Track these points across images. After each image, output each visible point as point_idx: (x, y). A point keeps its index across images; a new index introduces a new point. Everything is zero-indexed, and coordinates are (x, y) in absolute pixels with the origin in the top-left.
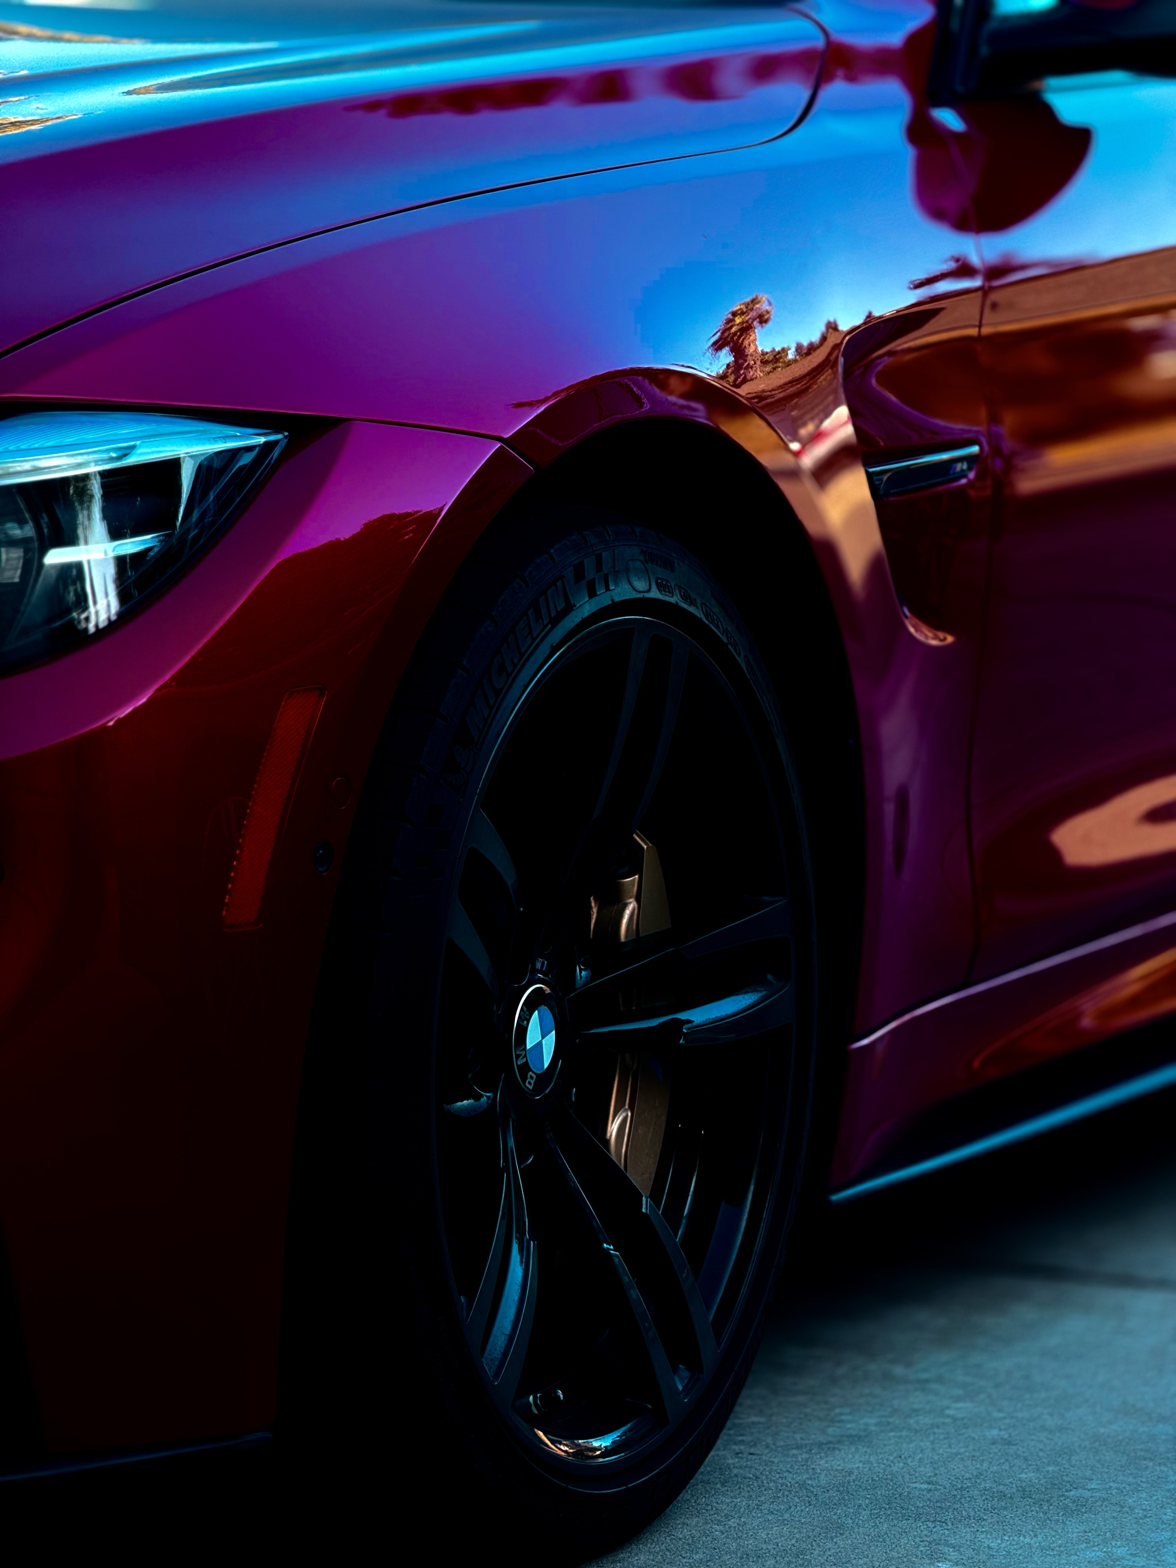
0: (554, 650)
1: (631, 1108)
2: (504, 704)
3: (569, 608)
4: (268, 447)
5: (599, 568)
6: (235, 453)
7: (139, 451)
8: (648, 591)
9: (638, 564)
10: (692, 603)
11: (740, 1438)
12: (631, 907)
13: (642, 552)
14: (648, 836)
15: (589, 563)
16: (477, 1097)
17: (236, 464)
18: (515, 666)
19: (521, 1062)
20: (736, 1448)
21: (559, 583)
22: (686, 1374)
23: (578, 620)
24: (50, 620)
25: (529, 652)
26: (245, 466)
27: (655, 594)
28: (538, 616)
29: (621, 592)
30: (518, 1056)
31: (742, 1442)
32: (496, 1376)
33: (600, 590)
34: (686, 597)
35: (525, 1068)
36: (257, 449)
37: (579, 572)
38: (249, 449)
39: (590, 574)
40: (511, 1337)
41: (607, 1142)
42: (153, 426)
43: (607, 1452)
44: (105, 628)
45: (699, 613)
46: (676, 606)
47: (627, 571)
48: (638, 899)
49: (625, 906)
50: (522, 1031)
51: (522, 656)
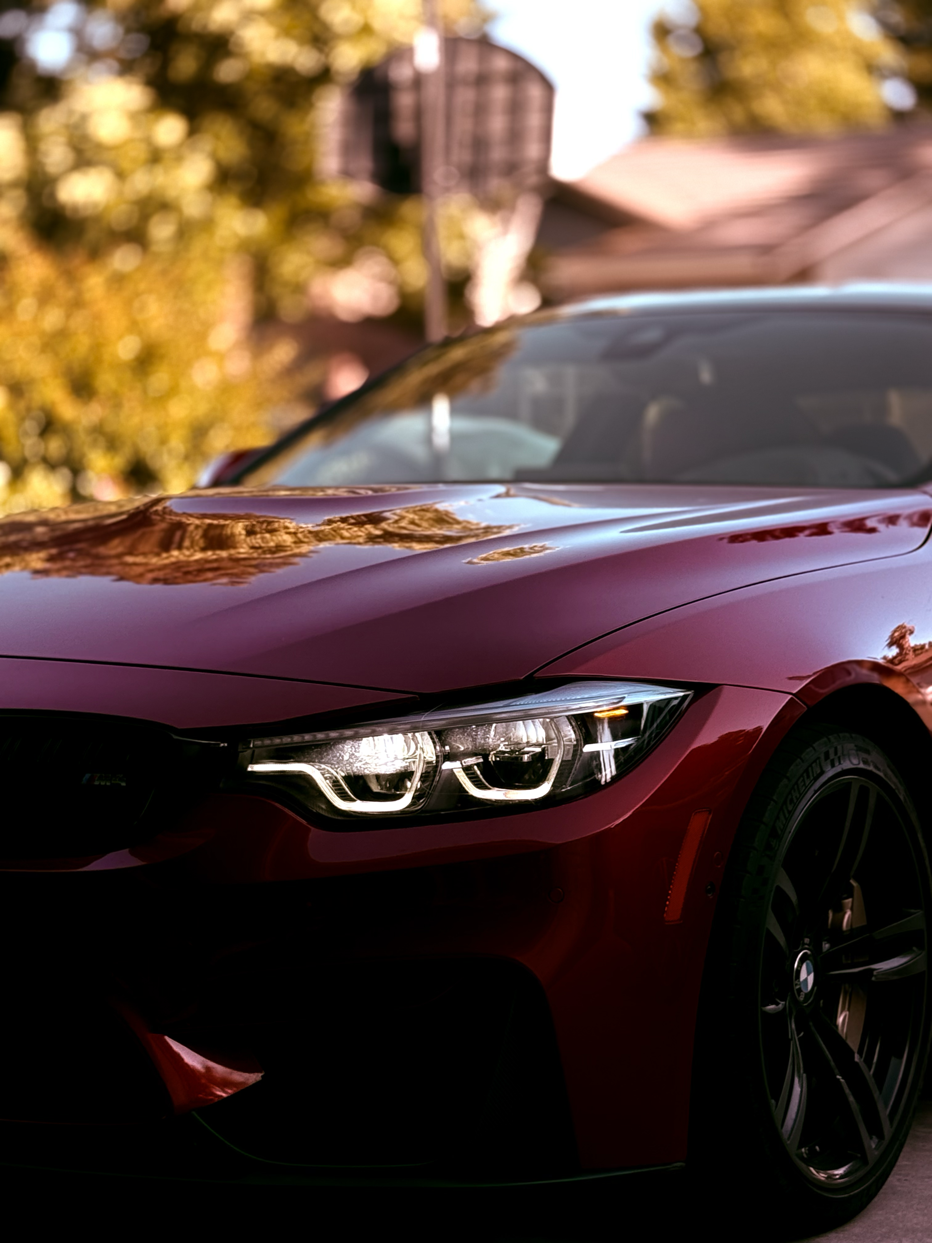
0: (816, 792)
1: (849, 1010)
2: (793, 817)
3: (822, 773)
4: (684, 698)
5: (836, 753)
6: (669, 700)
7: (626, 700)
8: (859, 764)
9: (854, 752)
10: (879, 770)
11: (900, 1172)
12: (848, 914)
13: (856, 746)
14: (856, 880)
15: (832, 752)
16: (777, 1004)
17: (671, 704)
18: (797, 799)
19: (798, 987)
20: (898, 1177)
21: (818, 761)
22: (877, 1140)
23: (826, 778)
24: (585, 778)
25: (804, 793)
26: (674, 706)
27: (862, 766)
28: (808, 777)
29: (847, 765)
30: (796, 985)
31: (900, 1174)
32: (789, 1139)
33: (837, 764)
34: (876, 767)
35: (800, 990)
36: (679, 699)
37: (827, 756)
38: (676, 698)
39: (832, 756)
40: (795, 1120)
41: (837, 1026)
42: (632, 688)
43: (842, 1177)
44: (610, 782)
45: (881, 774)
46: (871, 772)
47: (849, 756)
48: (852, 909)
49: (845, 913)
50: (798, 972)
51: (801, 795)
